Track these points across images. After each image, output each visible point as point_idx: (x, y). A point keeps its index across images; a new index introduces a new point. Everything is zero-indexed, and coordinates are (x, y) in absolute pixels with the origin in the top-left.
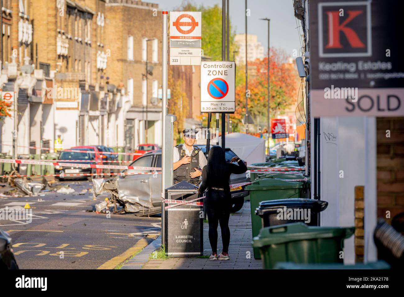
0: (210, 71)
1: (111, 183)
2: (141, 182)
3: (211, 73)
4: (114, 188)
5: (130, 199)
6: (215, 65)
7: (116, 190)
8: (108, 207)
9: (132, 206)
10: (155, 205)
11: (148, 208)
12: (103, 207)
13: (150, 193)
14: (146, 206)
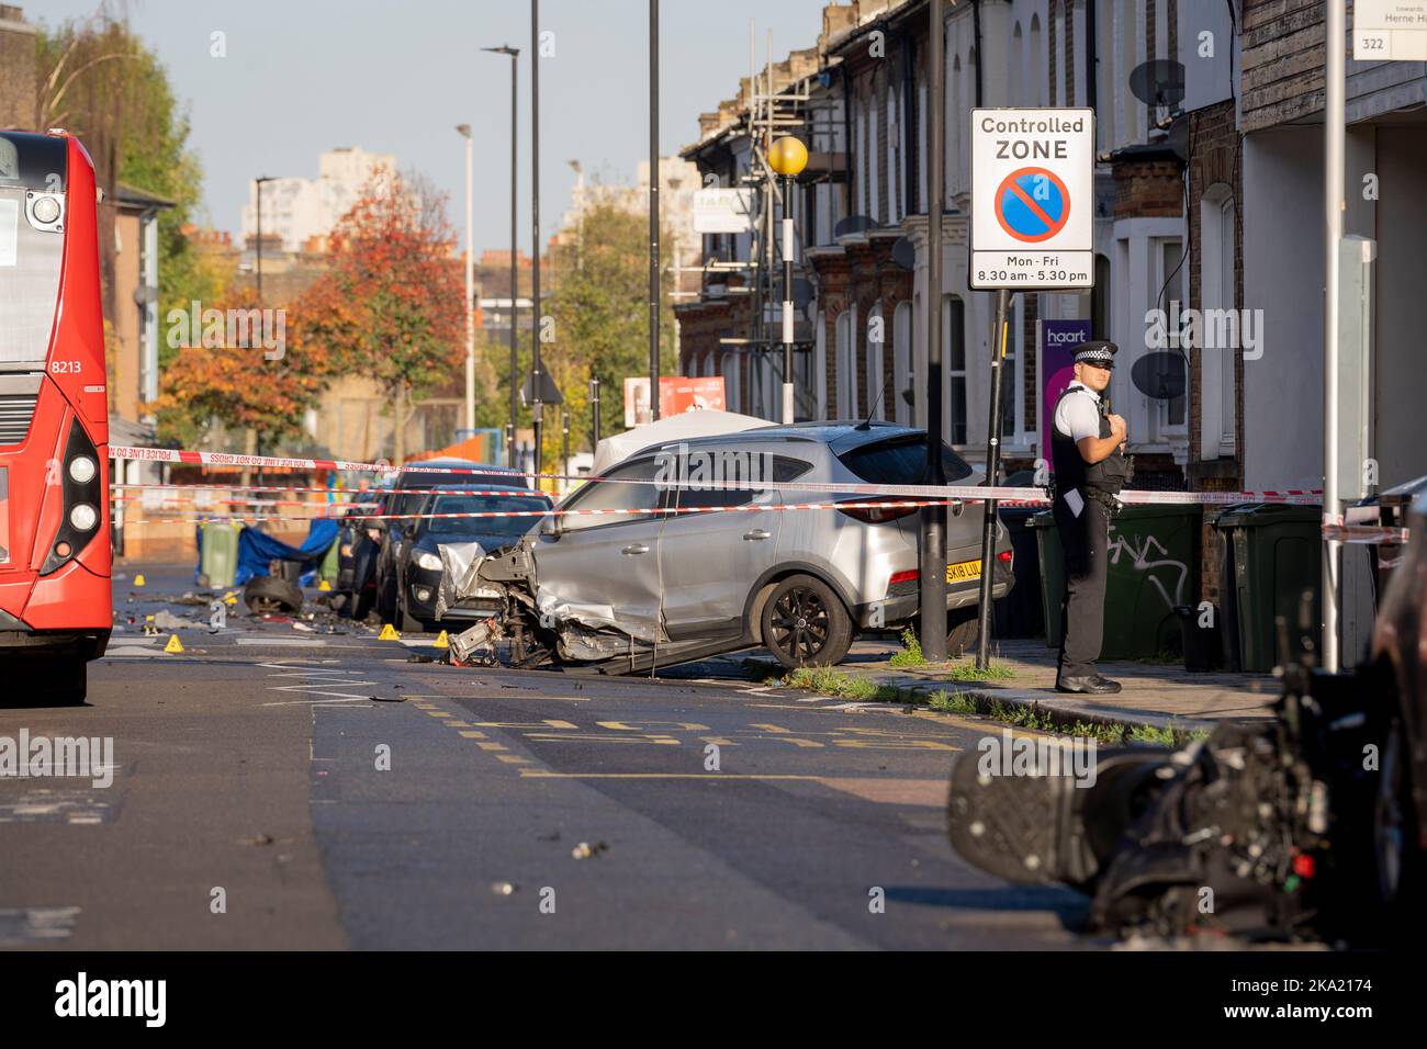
0: (1006, 144)
1: (506, 558)
2: (625, 552)
3: (1008, 151)
4: (516, 575)
5: (583, 613)
6: (1023, 123)
7: (526, 581)
8: (492, 643)
9: (588, 640)
10: (673, 635)
11: (652, 644)
12: (474, 642)
13: (660, 592)
14: (642, 636)
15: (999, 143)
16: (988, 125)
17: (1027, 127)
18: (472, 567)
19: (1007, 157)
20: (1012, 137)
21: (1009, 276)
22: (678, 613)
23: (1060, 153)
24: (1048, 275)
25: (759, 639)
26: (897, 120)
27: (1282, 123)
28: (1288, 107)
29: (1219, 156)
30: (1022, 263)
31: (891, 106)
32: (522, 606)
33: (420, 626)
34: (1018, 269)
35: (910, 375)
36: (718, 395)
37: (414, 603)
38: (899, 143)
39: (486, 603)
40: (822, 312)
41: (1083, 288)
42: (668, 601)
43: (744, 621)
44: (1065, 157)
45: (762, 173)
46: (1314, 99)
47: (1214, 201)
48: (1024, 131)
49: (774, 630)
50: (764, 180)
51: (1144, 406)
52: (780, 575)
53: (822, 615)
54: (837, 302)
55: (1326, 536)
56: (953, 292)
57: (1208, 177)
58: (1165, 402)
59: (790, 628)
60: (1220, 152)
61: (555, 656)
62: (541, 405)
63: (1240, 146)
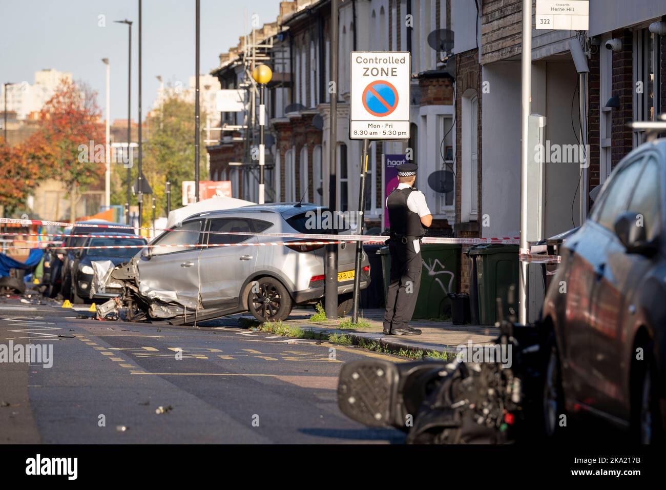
0: (368, 69)
1: (125, 268)
2: (182, 266)
3: (369, 72)
4: (129, 277)
5: (161, 295)
6: (376, 59)
7: (134, 280)
8: (117, 309)
9: (164, 308)
10: (205, 306)
11: (194, 310)
12: (108, 309)
13: (199, 285)
14: (190, 306)
15: (364, 68)
16: (359, 60)
17: (378, 61)
18: (108, 272)
19: (368, 75)
20: (370, 66)
21: (369, 133)
22: (207, 295)
23: (394, 74)
24: (387, 132)
25: (246, 308)
26: (315, 57)
27: (501, 60)
28: (504, 52)
29: (471, 76)
30: (375, 126)
31: (312, 51)
32: (132, 291)
33: (82, 301)
34: (373, 130)
35: (321, 181)
36: (228, 190)
37: (79, 290)
38: (316, 69)
39: (114, 290)
40: (278, 150)
41: (404, 139)
42: (202, 289)
43: (239, 300)
44: (396, 75)
45: (250, 83)
46: (516, 49)
47: (468, 98)
48: (376, 63)
49: (254, 304)
50: (251, 86)
51: (433, 196)
52: (257, 277)
53: (277, 296)
54: (286, 145)
55: (521, 259)
56: (342, 141)
57: (465, 86)
58: (444, 194)
59: (262, 303)
60: (471, 74)
61: (148, 316)
62: (142, 194)
63: (480, 71)
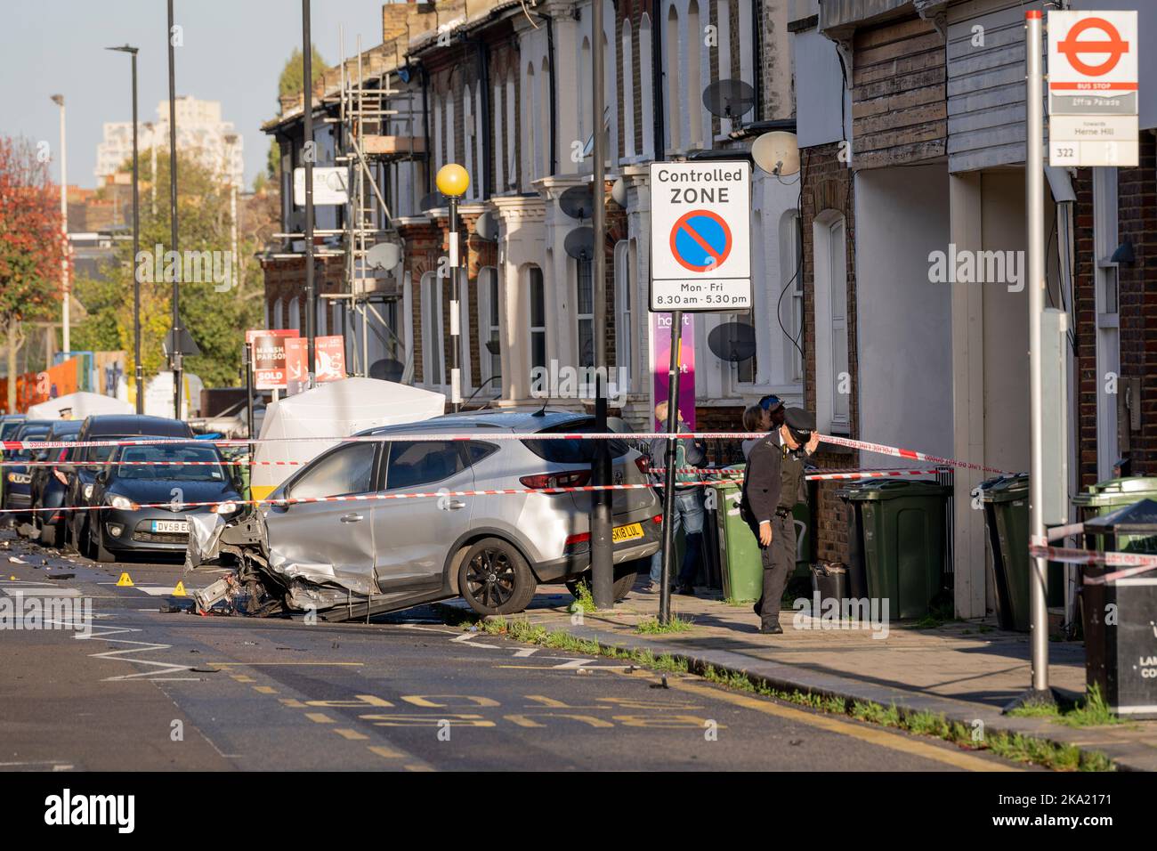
0: (679, 191)
1: (242, 526)
2: (343, 520)
3: (680, 197)
4: (251, 540)
5: (308, 570)
6: (692, 174)
7: (259, 545)
8: (231, 596)
9: (312, 593)
10: (384, 588)
11: (366, 596)
12: (216, 596)
13: (373, 553)
14: (358, 590)
15: (673, 190)
16: (664, 176)
17: (695, 177)
18: (214, 534)
19: (680, 202)
20: (683, 185)
21: (682, 300)
22: (388, 571)
23: (723, 198)
24: (714, 298)
25: (455, 590)
30: (693, 289)
32: (256, 565)
33: (112, 557)
34: (689, 294)
37: (108, 539)
41: (743, 309)
42: (380, 561)
43: (443, 578)
44: (727, 201)
47: (826, 222)
48: (693, 180)
49: (469, 584)
52: (473, 539)
53: (509, 571)
59: (483, 582)
60: (832, 183)
61: (284, 605)
63: (851, 181)
